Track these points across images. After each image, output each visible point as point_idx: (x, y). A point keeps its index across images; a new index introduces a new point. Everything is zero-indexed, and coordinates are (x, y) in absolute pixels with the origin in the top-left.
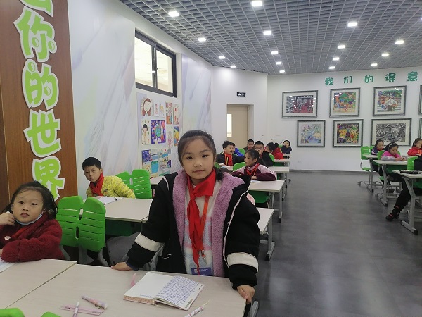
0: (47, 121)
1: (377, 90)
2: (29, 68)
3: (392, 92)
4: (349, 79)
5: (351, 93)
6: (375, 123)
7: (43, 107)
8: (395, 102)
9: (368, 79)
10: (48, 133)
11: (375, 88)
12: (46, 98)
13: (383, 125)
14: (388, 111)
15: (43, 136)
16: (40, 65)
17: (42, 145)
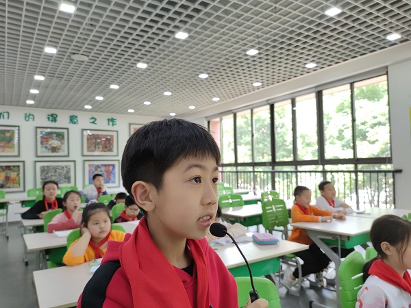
1: (39, 130)
3: (55, 133)
4: (6, 115)
5: (8, 131)
6: (39, 165)
8: (59, 143)
9: (28, 117)
11: (37, 128)
13: (48, 167)
14: (53, 152)
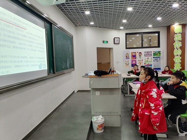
0: (178, 57)
2: (176, 50)
7: (178, 55)
10: (178, 59)
12: (178, 54)
15: (177, 60)
16: (177, 49)
17: (177, 61)
